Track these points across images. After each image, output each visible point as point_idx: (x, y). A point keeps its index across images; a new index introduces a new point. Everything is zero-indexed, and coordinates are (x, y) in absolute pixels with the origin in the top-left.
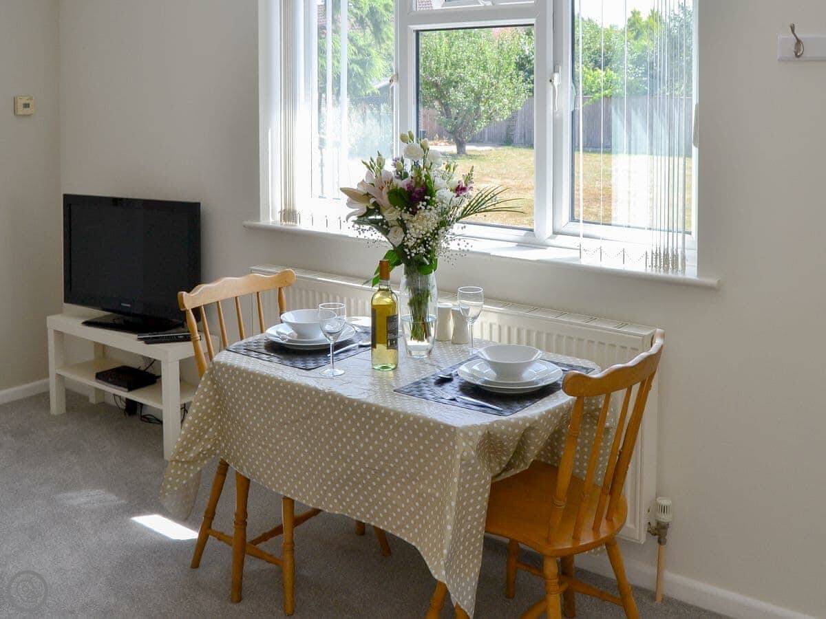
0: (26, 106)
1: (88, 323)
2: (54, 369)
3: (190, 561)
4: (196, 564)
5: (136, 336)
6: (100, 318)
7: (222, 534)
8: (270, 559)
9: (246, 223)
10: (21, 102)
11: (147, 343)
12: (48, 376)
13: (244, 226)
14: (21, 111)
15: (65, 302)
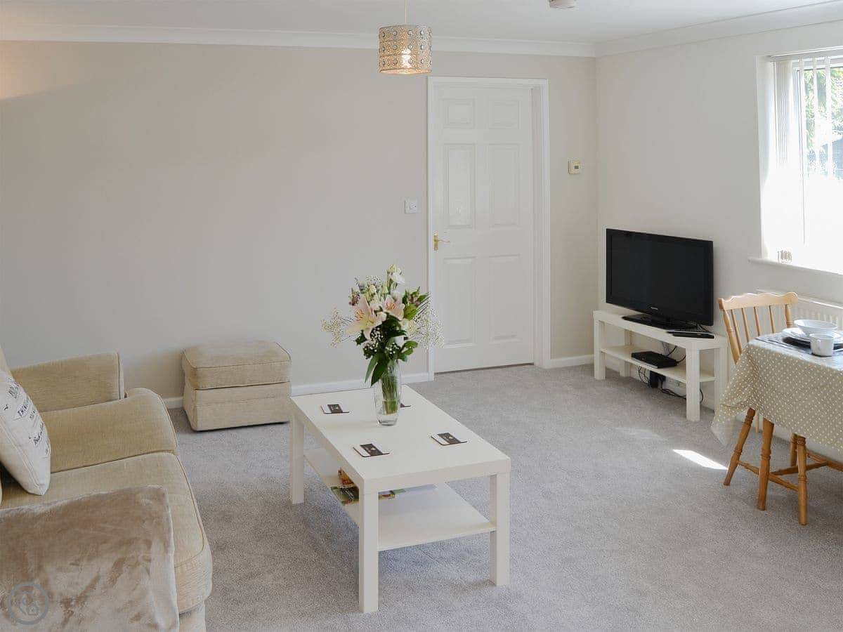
0: (577, 167)
1: (625, 318)
2: (598, 346)
3: (723, 481)
4: (727, 483)
5: (664, 331)
6: (634, 316)
7: (748, 464)
8: (787, 486)
9: (751, 258)
10: (573, 166)
11: (674, 335)
12: (592, 352)
13: (749, 261)
14: (574, 171)
15: (607, 302)
